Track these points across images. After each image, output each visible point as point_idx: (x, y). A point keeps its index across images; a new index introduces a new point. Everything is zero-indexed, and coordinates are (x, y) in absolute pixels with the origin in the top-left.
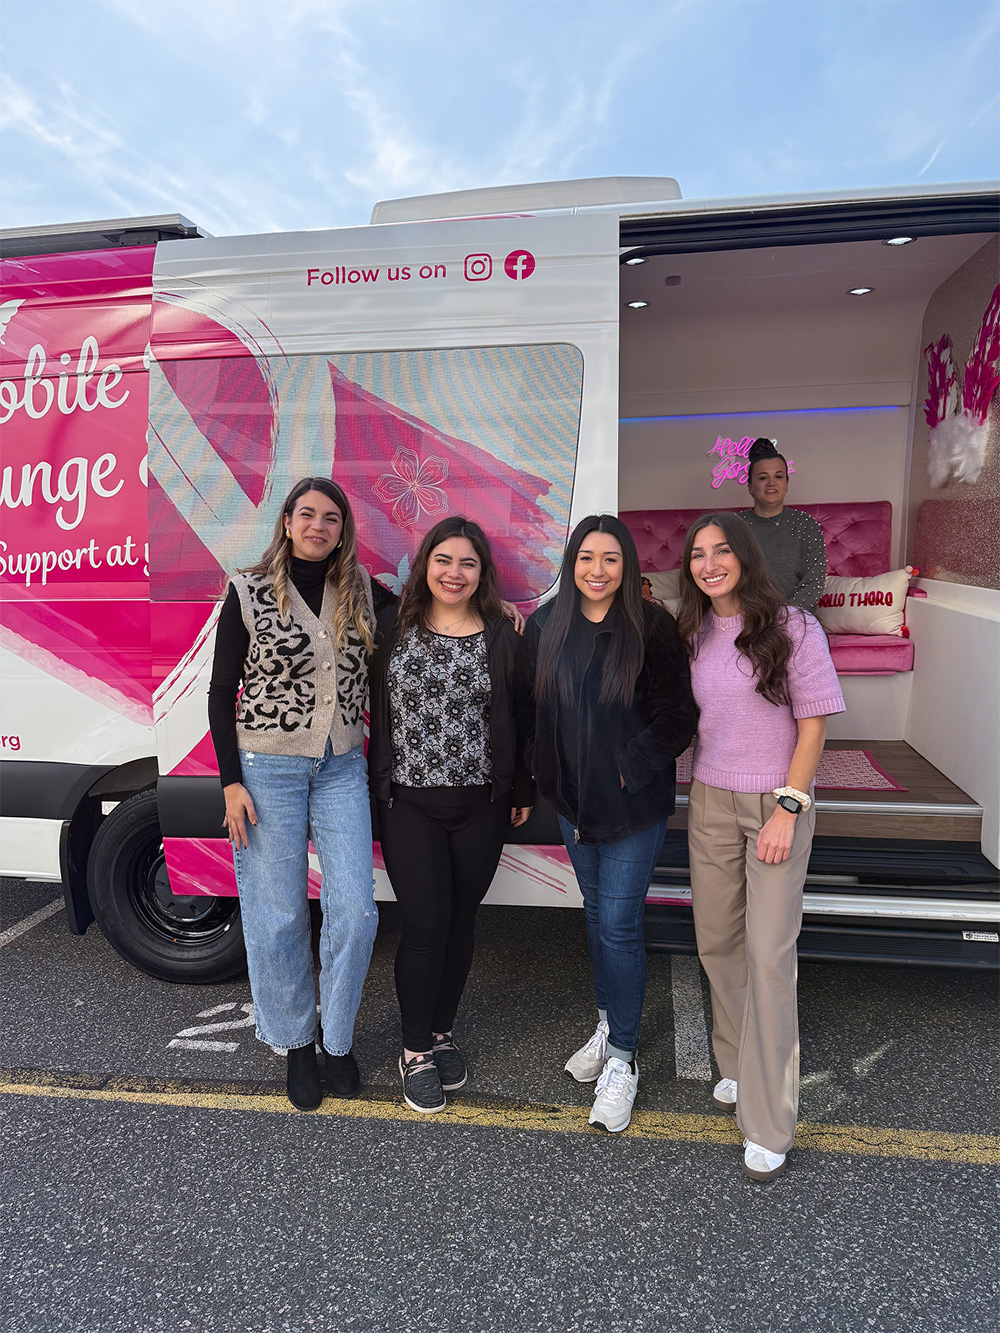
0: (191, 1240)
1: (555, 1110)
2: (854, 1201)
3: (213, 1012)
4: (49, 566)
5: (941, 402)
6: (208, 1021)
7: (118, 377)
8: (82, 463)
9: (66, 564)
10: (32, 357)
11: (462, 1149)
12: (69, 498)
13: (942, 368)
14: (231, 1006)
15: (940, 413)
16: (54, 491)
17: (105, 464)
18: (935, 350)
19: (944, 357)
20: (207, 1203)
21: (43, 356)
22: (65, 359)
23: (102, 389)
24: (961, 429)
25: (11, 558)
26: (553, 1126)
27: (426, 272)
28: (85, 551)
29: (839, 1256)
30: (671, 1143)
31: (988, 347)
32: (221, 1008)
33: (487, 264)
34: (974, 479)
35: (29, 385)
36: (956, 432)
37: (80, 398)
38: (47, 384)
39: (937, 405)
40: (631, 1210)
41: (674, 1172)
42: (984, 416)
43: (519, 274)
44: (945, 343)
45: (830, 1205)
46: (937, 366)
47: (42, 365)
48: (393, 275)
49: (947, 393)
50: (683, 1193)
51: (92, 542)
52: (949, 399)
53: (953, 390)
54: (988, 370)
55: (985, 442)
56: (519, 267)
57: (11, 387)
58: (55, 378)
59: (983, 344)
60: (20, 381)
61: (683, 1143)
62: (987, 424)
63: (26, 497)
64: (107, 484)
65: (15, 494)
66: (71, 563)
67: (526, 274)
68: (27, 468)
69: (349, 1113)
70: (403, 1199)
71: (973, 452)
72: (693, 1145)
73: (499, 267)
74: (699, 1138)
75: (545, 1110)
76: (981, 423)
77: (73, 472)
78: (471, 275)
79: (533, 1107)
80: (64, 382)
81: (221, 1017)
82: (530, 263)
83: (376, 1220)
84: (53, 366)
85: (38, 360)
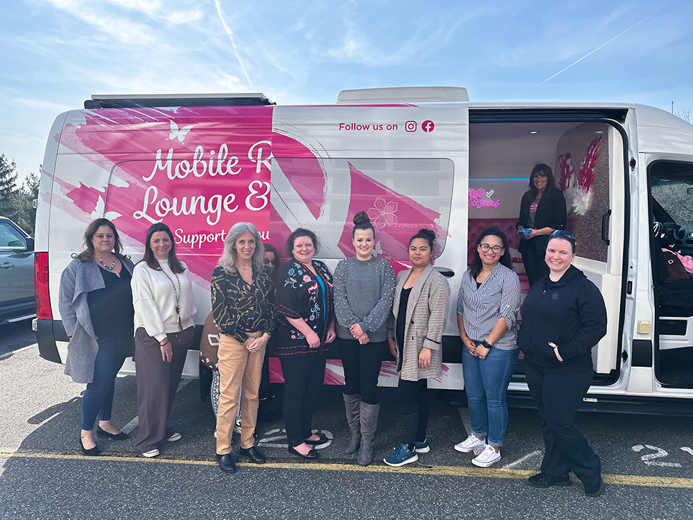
0: (304, 514)
1: (430, 467)
2: (554, 496)
3: (271, 433)
4: (202, 240)
5: (567, 181)
6: (270, 436)
7: (237, 162)
8: (220, 197)
9: (210, 240)
10: (197, 150)
11: (398, 481)
12: (213, 212)
13: (567, 167)
14: (278, 430)
15: (567, 184)
16: (206, 208)
17: (230, 198)
18: (564, 158)
19: (568, 162)
20: (304, 501)
21: (202, 150)
22: (213, 153)
23: (229, 166)
24: (577, 193)
25: (185, 236)
26: (431, 473)
27: (389, 127)
28: (219, 234)
29: (553, 514)
30: (480, 478)
31: (590, 162)
32: (274, 431)
33: (414, 125)
34: (583, 214)
35: (195, 163)
36: (575, 194)
37: (219, 170)
38: (204, 163)
39: (565, 181)
40: (471, 500)
41: (484, 487)
42: (588, 190)
43: (428, 130)
44: (568, 156)
45: (546, 498)
46: (565, 165)
47: (202, 154)
48: (376, 128)
49: (570, 177)
50: (490, 495)
51: (223, 231)
52: (571, 180)
53: (573, 176)
54: (589, 171)
55: (588, 199)
56: (428, 127)
57: (187, 163)
58: (207, 160)
59: (587, 162)
60: (191, 160)
61: (485, 478)
62: (589, 193)
63: (193, 210)
64: (231, 206)
65: (188, 209)
66: (213, 239)
67: (431, 130)
68: (193, 198)
69: (347, 469)
70: (382, 498)
71: (583, 203)
72: (489, 478)
73: (420, 127)
74: (490, 476)
75: (426, 467)
76: (587, 192)
77: (215, 201)
78: (408, 129)
79: (421, 466)
80: (211, 162)
81: (275, 435)
82: (432, 125)
83: (374, 505)
84: (207, 156)
85: (200, 152)
